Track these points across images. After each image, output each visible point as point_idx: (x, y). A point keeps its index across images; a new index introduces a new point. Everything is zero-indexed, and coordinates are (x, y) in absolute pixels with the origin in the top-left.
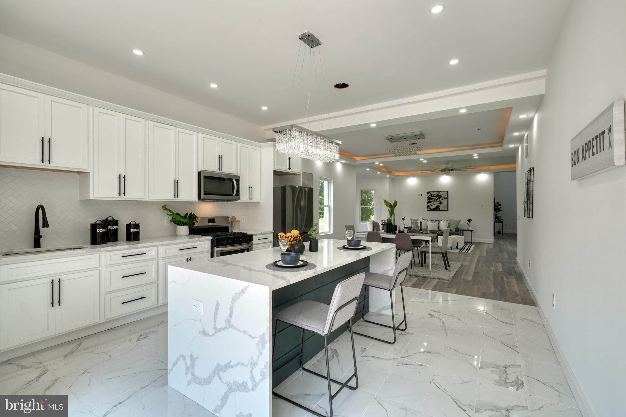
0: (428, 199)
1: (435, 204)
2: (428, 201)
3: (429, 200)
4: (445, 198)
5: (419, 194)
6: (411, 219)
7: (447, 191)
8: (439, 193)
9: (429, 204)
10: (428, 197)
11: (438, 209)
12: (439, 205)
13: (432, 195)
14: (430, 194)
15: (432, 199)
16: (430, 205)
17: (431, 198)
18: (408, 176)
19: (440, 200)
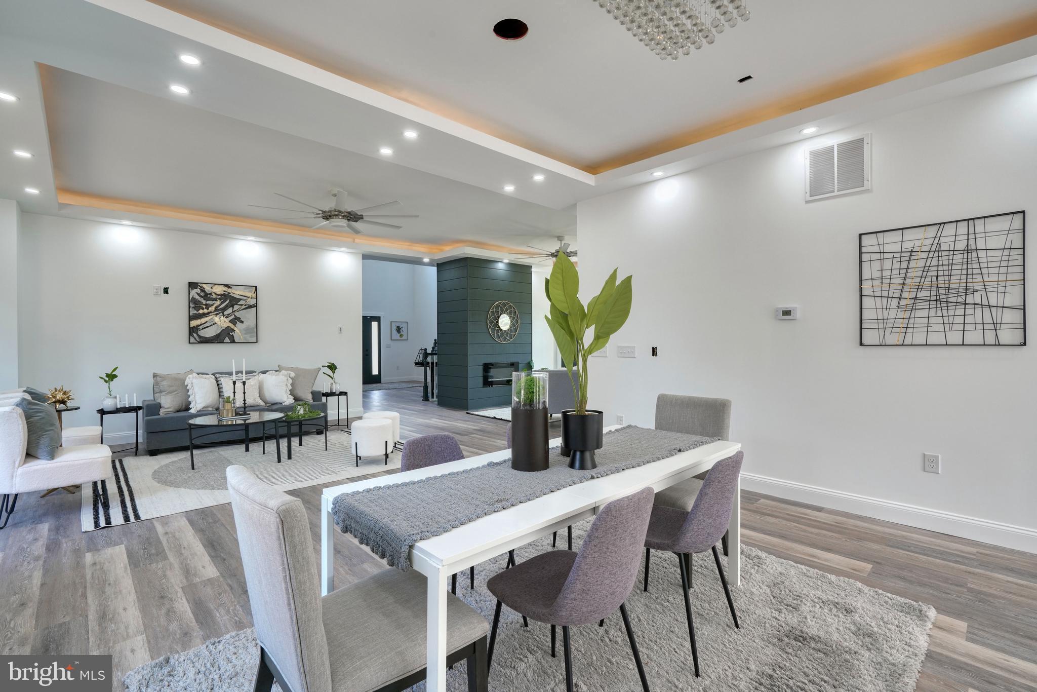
0: (192, 305)
1: (216, 323)
2: (193, 312)
3: (197, 309)
4: (250, 307)
5: (157, 289)
7: (256, 287)
8: (230, 290)
9: (194, 323)
10: (193, 300)
11: (227, 340)
12: (232, 326)
13: (206, 294)
14: (199, 291)
15: (208, 306)
16: (201, 327)
17: (204, 302)
19: (233, 312)
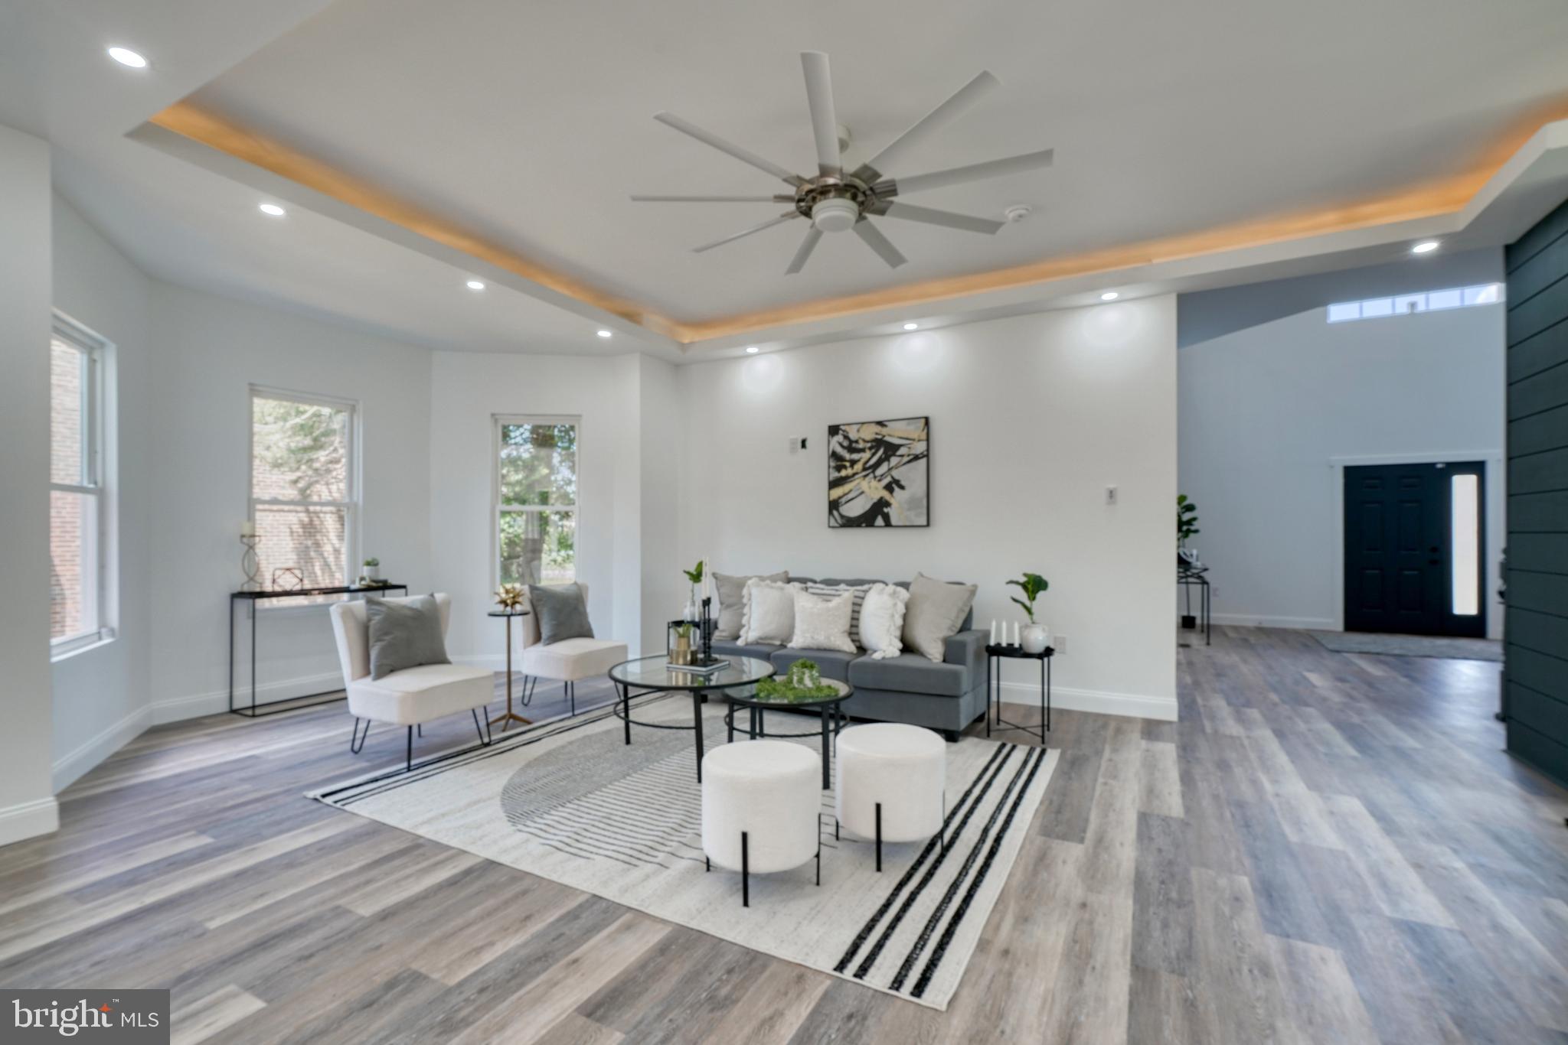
0: (833, 464)
1: (865, 492)
2: (835, 475)
3: (839, 469)
4: (916, 458)
5: (793, 442)
7: (927, 419)
8: (884, 431)
9: (837, 493)
10: (834, 455)
11: (880, 521)
12: (886, 495)
13: (851, 442)
14: (841, 438)
15: (853, 463)
16: (843, 500)
17: (847, 456)
19: (890, 469)
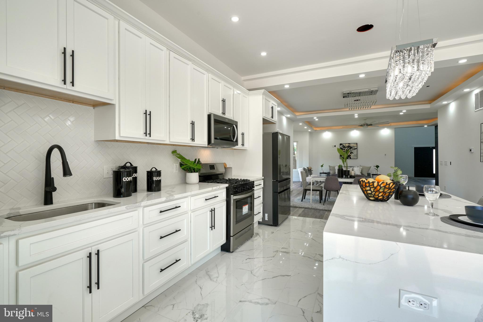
0: (341, 149)
2: (341, 151)
4: (355, 149)
5: (333, 146)
6: (329, 166)
7: (357, 143)
8: (350, 145)
9: (341, 154)
11: (349, 158)
12: (350, 154)
13: (344, 146)
14: (342, 146)
15: (344, 149)
17: (343, 148)
18: (325, 131)
19: (351, 150)
